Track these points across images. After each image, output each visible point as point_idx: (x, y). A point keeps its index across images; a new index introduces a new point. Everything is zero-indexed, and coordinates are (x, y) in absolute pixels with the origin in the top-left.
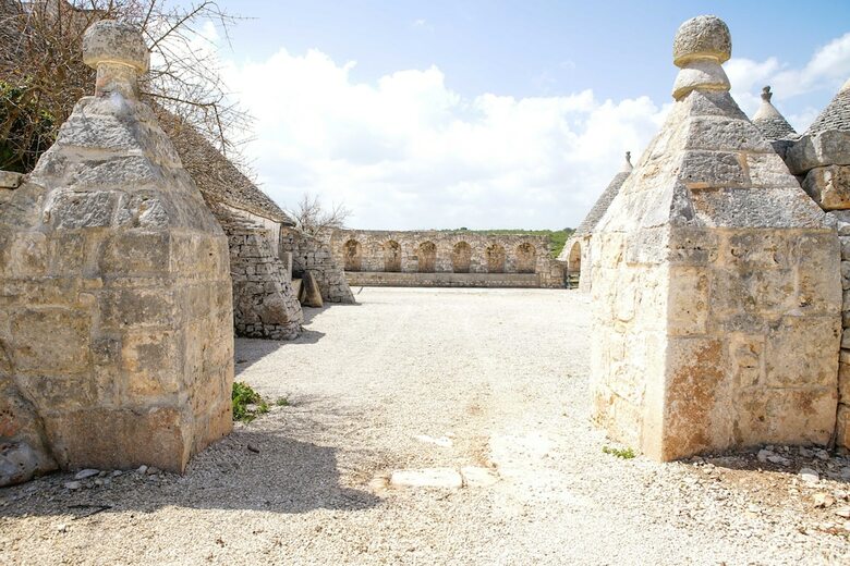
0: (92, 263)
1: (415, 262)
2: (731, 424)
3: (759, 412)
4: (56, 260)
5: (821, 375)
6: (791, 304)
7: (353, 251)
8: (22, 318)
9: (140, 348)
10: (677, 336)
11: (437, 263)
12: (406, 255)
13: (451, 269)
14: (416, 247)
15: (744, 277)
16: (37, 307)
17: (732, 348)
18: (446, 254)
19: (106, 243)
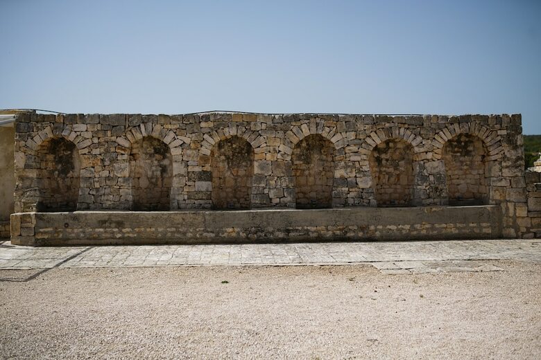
1: (204, 186)
11: (256, 187)
12: (183, 170)
13: (288, 199)
14: (206, 151)
18: (276, 164)
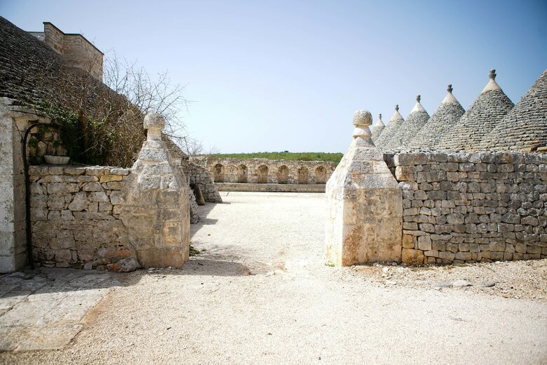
0: (154, 200)
1: (256, 177)
2: (365, 255)
3: (375, 250)
4: (142, 199)
5: (396, 238)
6: (385, 214)
7: (219, 171)
8: (131, 218)
9: (169, 228)
10: (346, 225)
11: (269, 178)
12: (250, 173)
13: (277, 181)
14: (256, 168)
15: (369, 204)
16: (136, 215)
17: (365, 228)
18: (274, 172)
19: (158, 193)
